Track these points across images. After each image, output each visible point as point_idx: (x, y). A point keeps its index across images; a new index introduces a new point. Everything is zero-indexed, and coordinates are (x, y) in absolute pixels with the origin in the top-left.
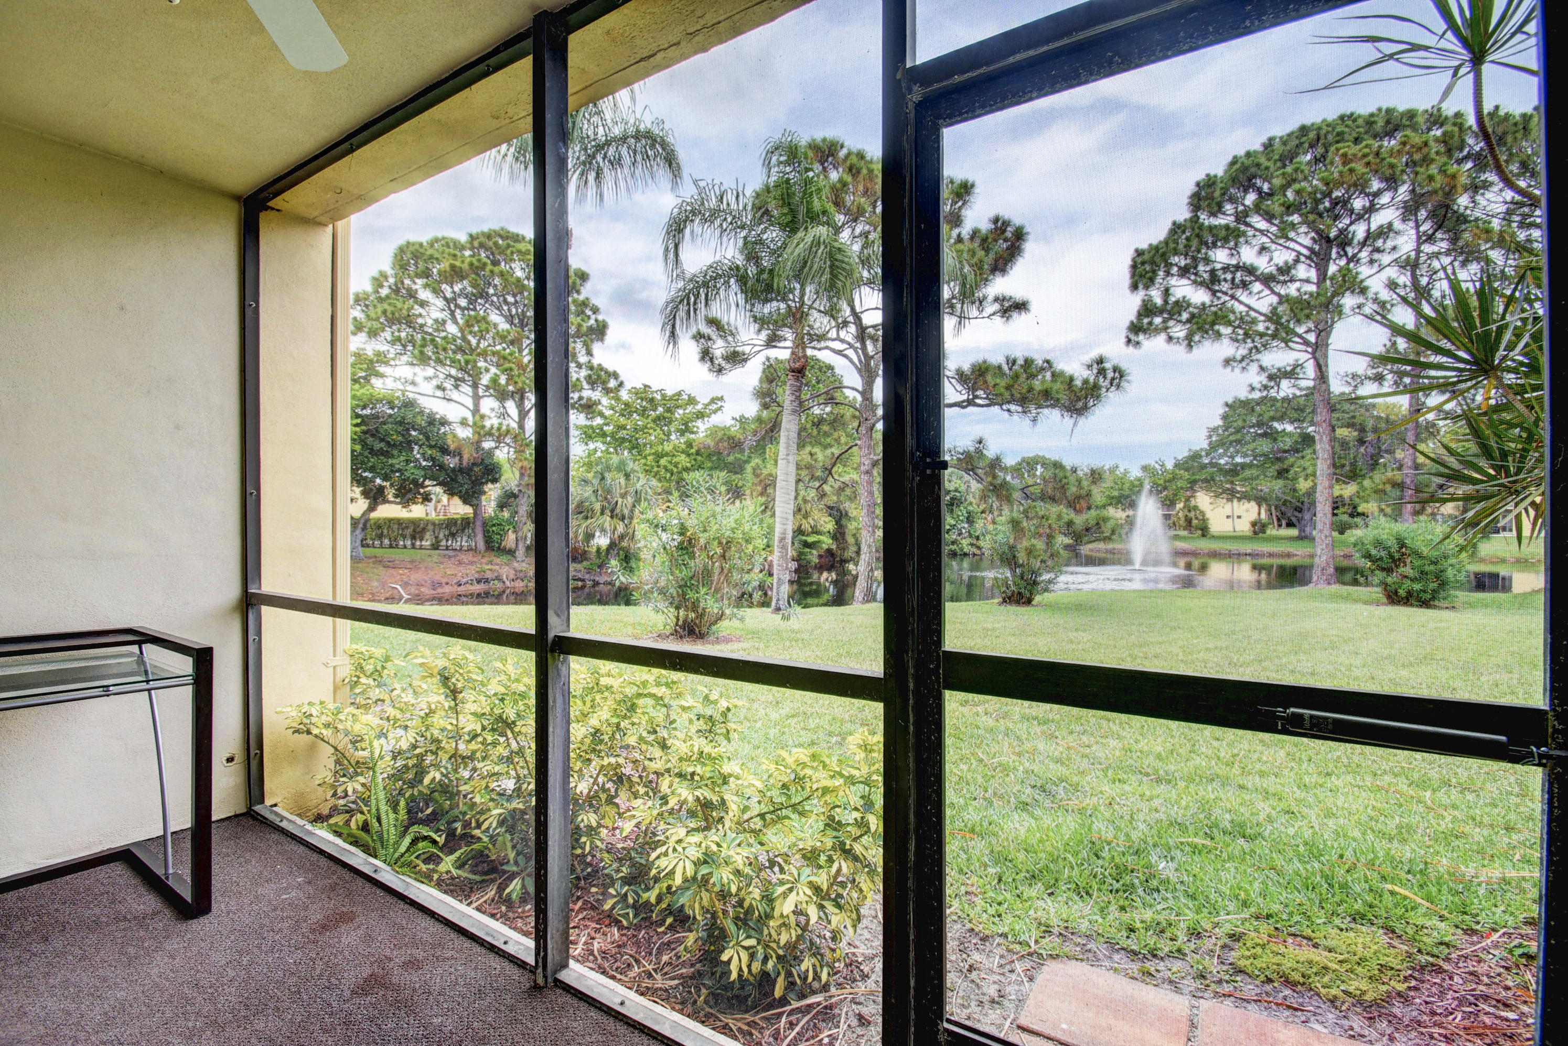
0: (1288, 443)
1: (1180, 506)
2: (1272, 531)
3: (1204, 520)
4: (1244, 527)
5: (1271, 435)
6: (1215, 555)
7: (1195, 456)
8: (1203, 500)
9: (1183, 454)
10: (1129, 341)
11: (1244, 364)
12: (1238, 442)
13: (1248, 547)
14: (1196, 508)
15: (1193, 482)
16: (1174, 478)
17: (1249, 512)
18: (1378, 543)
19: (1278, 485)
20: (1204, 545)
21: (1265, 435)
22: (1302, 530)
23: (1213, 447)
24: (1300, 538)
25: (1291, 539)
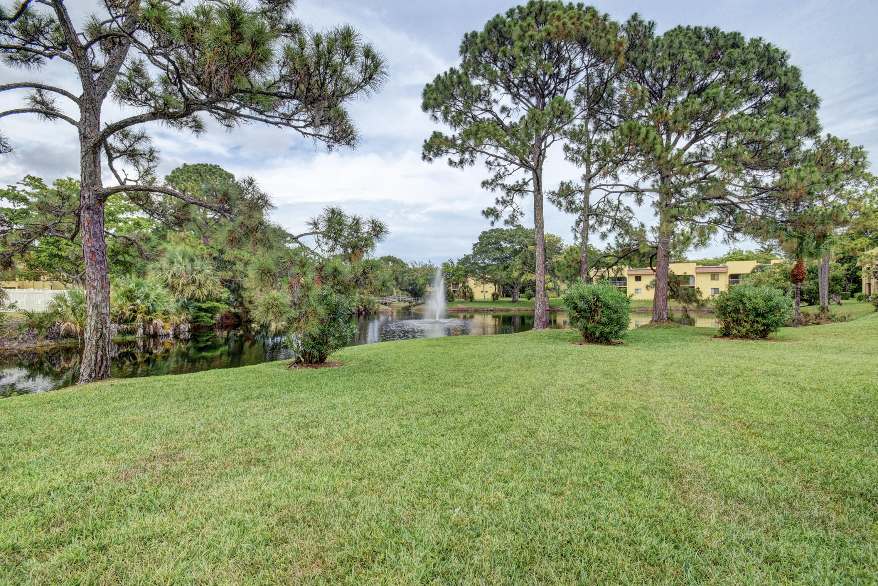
0: (507, 253)
1: (461, 285)
2: (500, 299)
3: (472, 293)
4: (489, 297)
5: (500, 249)
6: (477, 311)
7: (467, 258)
8: (471, 282)
9: (461, 256)
10: (424, 157)
11: (493, 186)
12: (486, 252)
13: (491, 307)
14: (468, 286)
15: (467, 272)
16: (457, 270)
17: (491, 289)
18: (582, 298)
19: (504, 274)
20: (471, 306)
21: (498, 249)
22: (514, 298)
23: (475, 255)
24: (514, 302)
25: (509, 302)
